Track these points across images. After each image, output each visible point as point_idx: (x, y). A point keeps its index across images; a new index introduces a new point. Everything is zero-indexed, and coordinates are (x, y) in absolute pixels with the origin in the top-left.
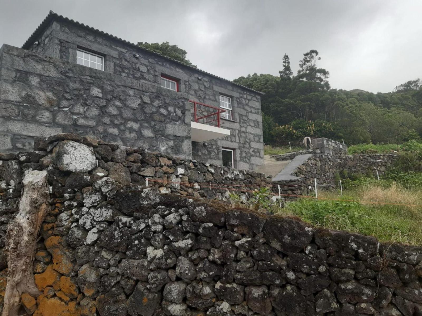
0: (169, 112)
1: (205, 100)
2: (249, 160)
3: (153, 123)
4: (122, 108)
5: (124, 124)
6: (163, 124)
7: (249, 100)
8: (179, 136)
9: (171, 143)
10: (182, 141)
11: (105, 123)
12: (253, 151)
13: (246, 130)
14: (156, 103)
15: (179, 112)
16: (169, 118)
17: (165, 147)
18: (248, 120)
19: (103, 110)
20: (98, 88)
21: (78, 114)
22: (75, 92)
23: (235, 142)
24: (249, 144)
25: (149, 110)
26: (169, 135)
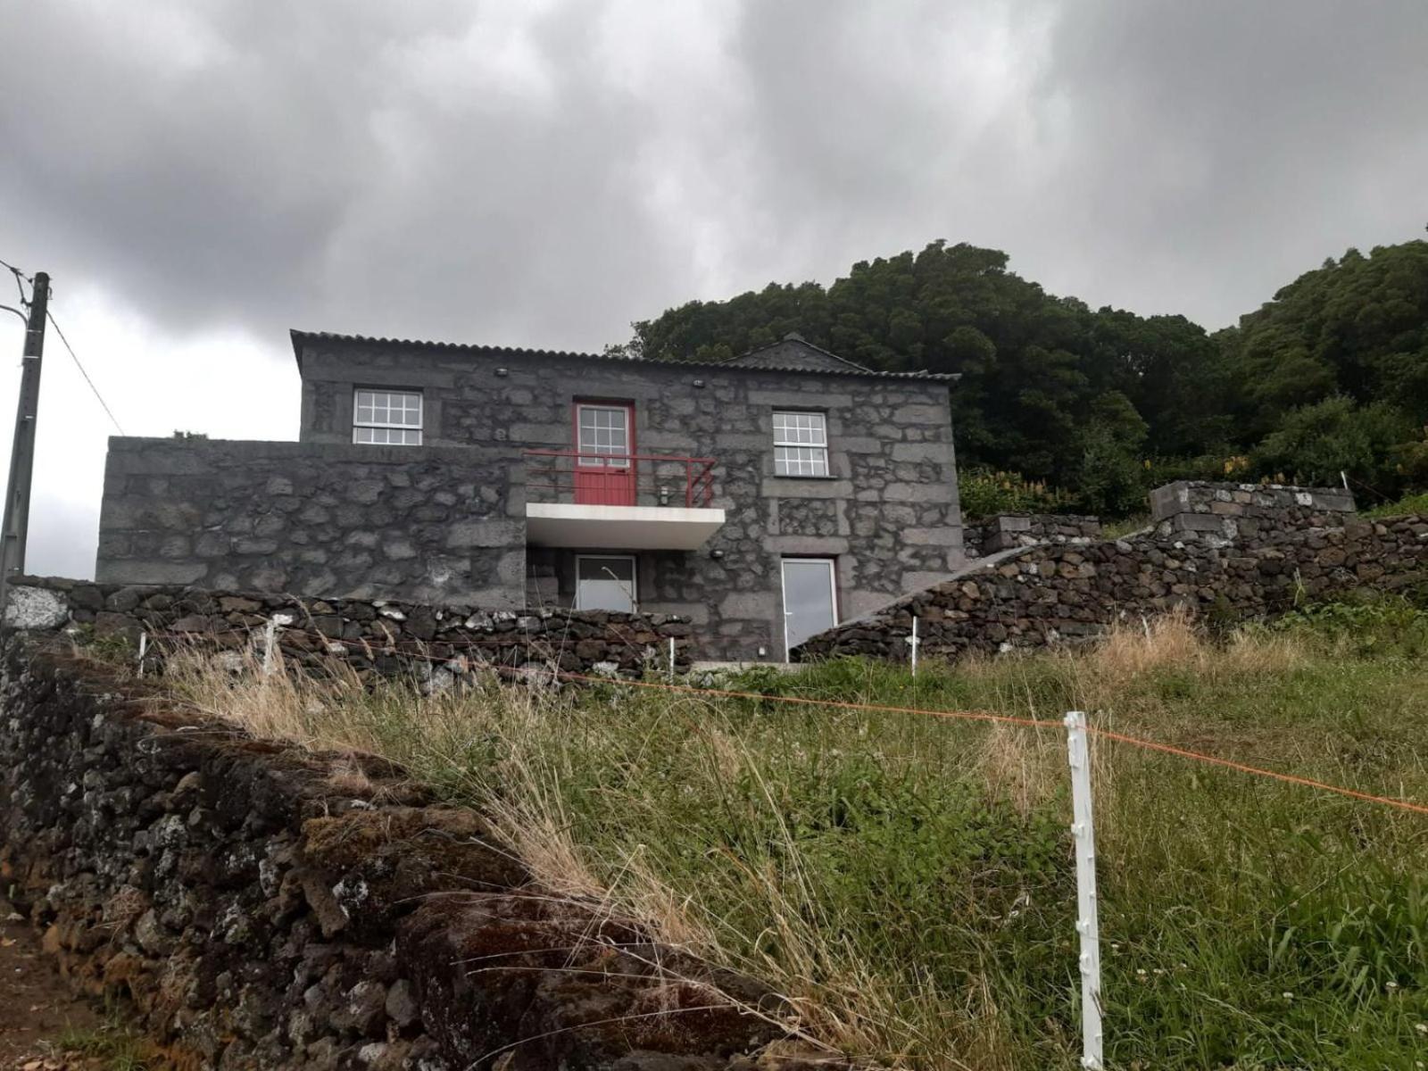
0: (461, 499)
1: (719, 437)
2: (897, 583)
3: (414, 527)
4: (336, 507)
5: (341, 539)
6: (443, 526)
7: (894, 407)
8: (487, 548)
9: (465, 565)
10: (498, 558)
11: (297, 544)
12: (914, 556)
13: (881, 497)
14: (425, 484)
15: (490, 494)
16: (461, 511)
17: (447, 576)
18: (891, 467)
19: (293, 520)
20: (285, 477)
21: (239, 534)
22: (237, 494)
23: (835, 534)
24: (896, 535)
25: (403, 502)
26: (460, 548)
